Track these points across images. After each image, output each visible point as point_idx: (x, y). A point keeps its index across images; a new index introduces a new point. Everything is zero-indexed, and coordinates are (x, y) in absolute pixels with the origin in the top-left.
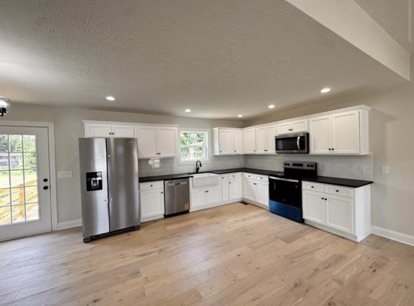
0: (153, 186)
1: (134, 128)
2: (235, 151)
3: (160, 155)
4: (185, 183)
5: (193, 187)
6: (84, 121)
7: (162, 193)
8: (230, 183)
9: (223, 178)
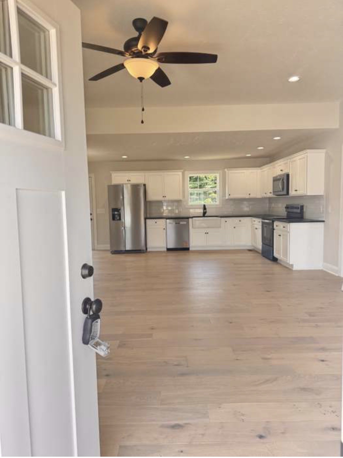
0: (157, 223)
1: (145, 176)
2: (250, 194)
3: (165, 198)
4: (185, 223)
5: (193, 227)
6: (111, 172)
7: (164, 229)
8: (235, 227)
9: (226, 222)
